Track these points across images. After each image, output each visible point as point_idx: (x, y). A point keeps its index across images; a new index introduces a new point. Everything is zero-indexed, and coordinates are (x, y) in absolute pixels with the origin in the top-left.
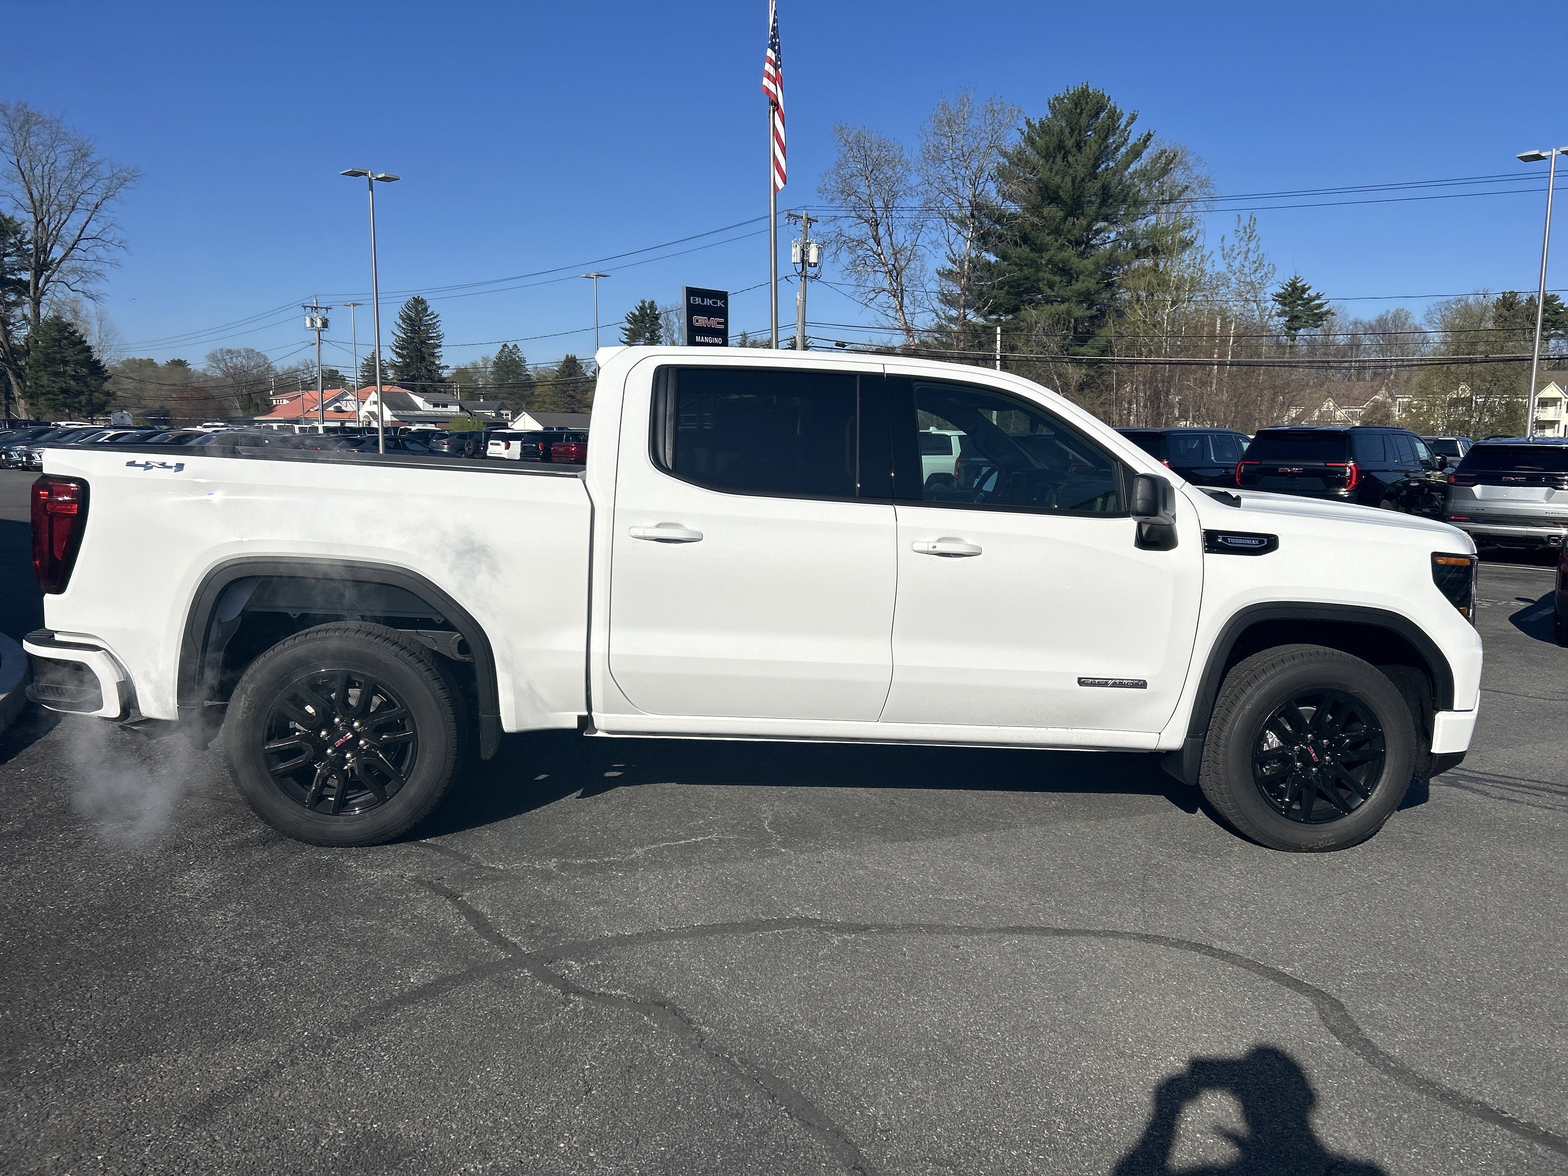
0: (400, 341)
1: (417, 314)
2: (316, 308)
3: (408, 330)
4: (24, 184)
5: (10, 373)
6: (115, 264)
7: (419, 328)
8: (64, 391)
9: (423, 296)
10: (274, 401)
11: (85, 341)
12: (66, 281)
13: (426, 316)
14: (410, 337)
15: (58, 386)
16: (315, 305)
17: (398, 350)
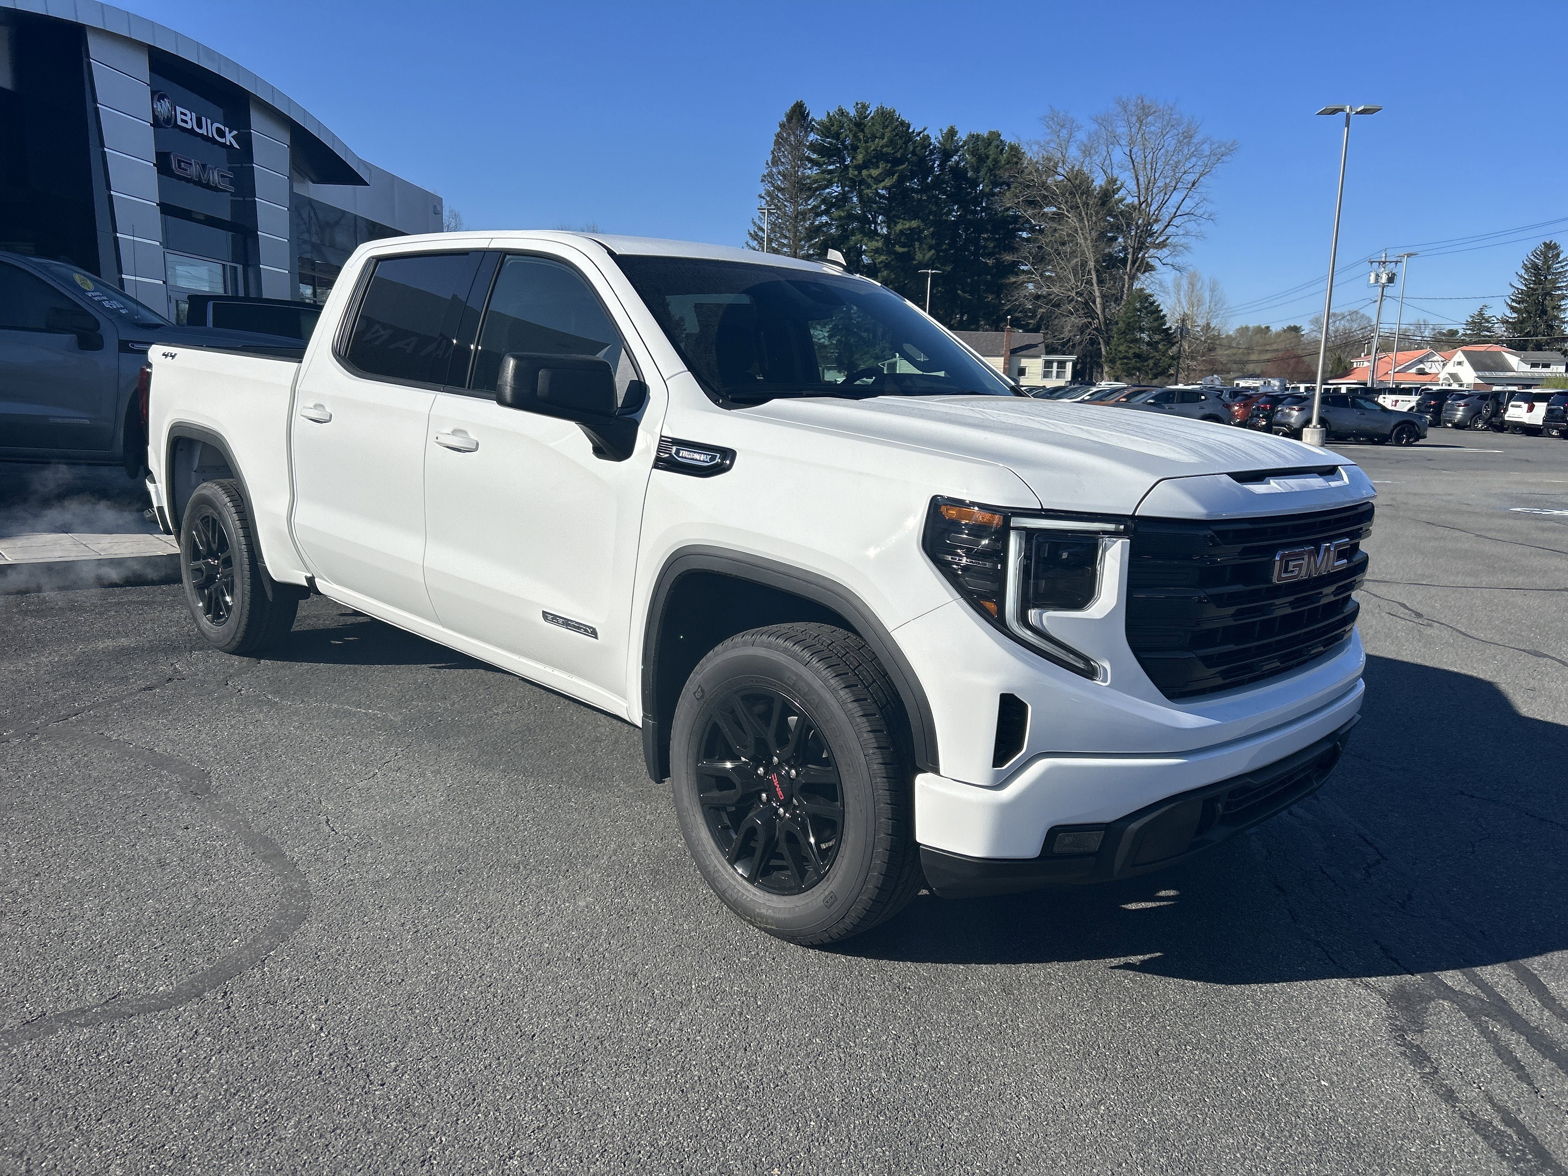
0: (1519, 293)
1: (1545, 263)
2: (1384, 263)
3: (1530, 280)
4: (1133, 171)
5: (1101, 341)
6: (1200, 236)
7: (1546, 278)
8: (1137, 356)
9: (1556, 240)
10: (1355, 364)
11: (1161, 311)
12: (1159, 256)
13: (1557, 263)
14: (1532, 289)
15: (1131, 351)
16: (1383, 260)
17: (1514, 304)
